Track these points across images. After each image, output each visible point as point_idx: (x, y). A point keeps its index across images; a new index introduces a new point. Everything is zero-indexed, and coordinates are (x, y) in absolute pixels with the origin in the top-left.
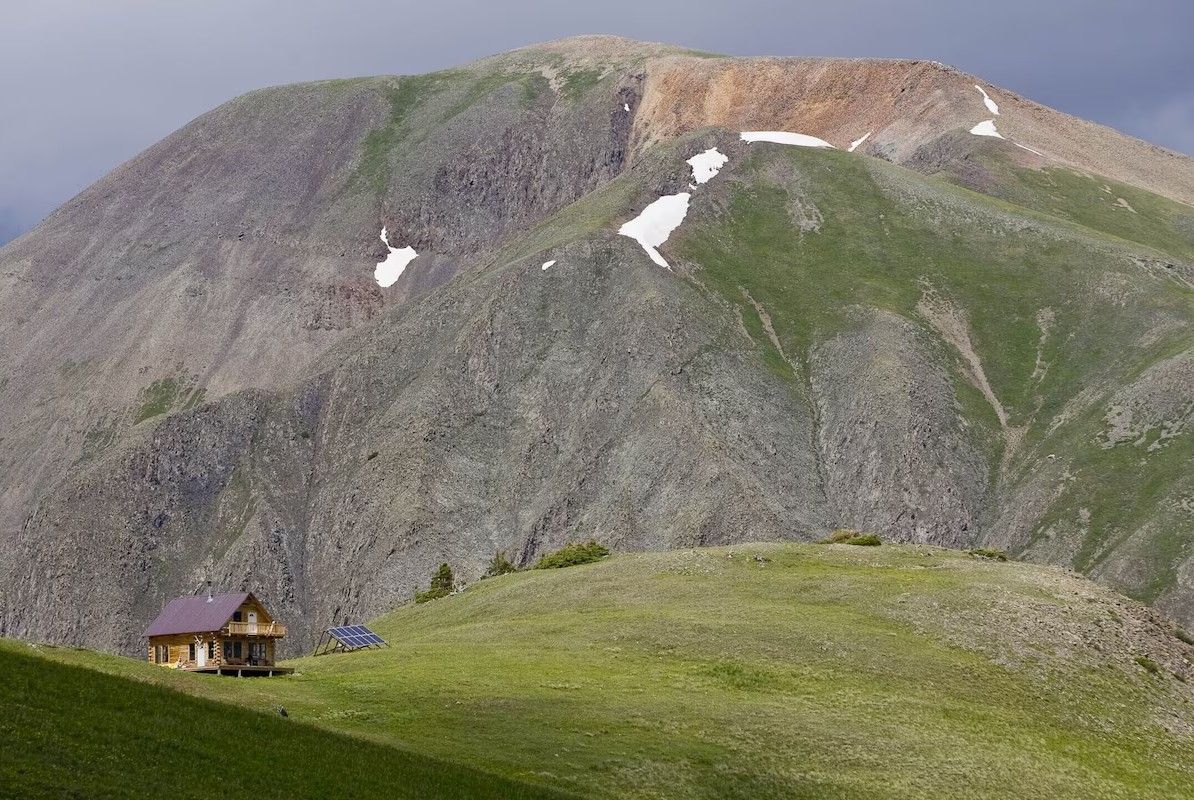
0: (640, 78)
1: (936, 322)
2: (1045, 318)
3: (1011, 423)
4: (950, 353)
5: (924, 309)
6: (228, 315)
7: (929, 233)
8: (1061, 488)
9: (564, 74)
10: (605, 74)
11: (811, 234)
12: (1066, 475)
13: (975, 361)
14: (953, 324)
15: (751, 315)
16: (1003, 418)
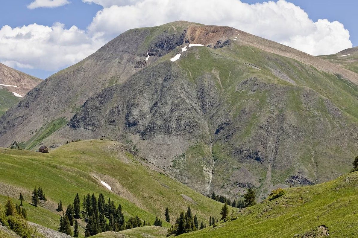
0: (187, 28)
1: (214, 73)
2: (230, 72)
3: (223, 88)
4: (216, 78)
5: (213, 71)
6: (123, 66)
7: (215, 59)
8: (228, 98)
9: (176, 27)
10: (182, 27)
11: (198, 60)
12: (229, 96)
13: (219, 79)
14: (216, 73)
15: (188, 72)
16: (222, 87)
